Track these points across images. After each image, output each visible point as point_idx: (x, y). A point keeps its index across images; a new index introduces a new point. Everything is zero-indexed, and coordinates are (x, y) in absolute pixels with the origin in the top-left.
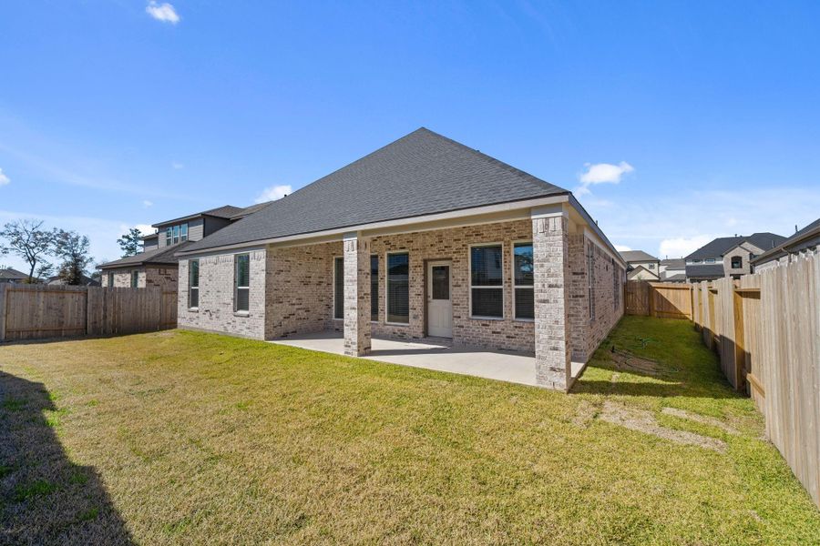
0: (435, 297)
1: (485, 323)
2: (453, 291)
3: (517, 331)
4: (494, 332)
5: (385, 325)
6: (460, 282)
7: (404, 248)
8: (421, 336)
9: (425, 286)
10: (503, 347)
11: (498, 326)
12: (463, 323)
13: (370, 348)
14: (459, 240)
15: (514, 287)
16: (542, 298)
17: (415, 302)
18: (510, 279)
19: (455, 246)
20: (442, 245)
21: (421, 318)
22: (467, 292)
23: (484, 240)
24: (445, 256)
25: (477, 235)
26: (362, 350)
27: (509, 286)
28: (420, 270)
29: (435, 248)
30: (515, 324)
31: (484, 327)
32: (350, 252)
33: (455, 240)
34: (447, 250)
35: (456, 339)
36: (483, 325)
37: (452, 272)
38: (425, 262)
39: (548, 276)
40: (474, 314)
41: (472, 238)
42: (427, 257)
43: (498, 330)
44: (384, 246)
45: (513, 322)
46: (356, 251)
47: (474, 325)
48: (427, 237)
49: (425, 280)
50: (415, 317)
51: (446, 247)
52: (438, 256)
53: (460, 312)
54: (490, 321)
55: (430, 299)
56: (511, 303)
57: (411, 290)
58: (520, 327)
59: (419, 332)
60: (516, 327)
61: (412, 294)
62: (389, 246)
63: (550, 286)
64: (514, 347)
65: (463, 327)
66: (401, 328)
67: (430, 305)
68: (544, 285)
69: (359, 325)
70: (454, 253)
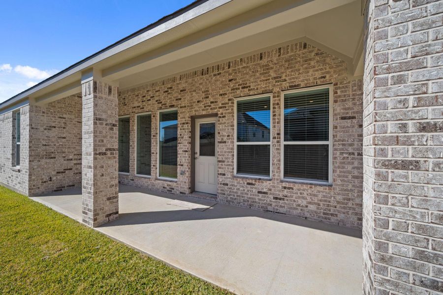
0: (202, 154)
1: (250, 181)
2: (218, 148)
3: (285, 192)
4: (259, 192)
5: (157, 179)
6: (225, 139)
7: (172, 106)
8: (187, 191)
9: (193, 143)
10: (270, 208)
11: (265, 186)
12: (227, 181)
13: (117, 213)
14: (226, 94)
15: (283, 143)
16: (400, 158)
17: (183, 158)
18: (279, 134)
19: (221, 101)
20: (208, 101)
21: (188, 174)
22: (232, 149)
23: (251, 93)
24: (211, 112)
25: (243, 88)
26: (102, 218)
27: (278, 142)
28: (188, 127)
29: (201, 105)
30: (284, 184)
31: (249, 186)
32: (88, 97)
33: (221, 95)
34: (213, 106)
35: (220, 197)
36: (249, 184)
37: (218, 128)
38: (193, 119)
39: (420, 102)
40: (239, 171)
41: (238, 92)
42: (193, 113)
43: (265, 190)
44: (157, 106)
45: (282, 182)
46: (92, 95)
47: (238, 183)
48: (194, 94)
49: (193, 137)
50: (183, 173)
51: (212, 102)
52: (204, 113)
53: (225, 169)
54: (256, 179)
55: (197, 155)
56: (279, 161)
57: (179, 146)
58: (289, 188)
59: (185, 188)
60: (285, 188)
61: (180, 151)
62: (160, 105)
63: (424, 128)
64: (282, 210)
65: (227, 185)
66: (170, 183)
67: (197, 161)
68: (404, 127)
69: (95, 189)
70: (220, 108)
